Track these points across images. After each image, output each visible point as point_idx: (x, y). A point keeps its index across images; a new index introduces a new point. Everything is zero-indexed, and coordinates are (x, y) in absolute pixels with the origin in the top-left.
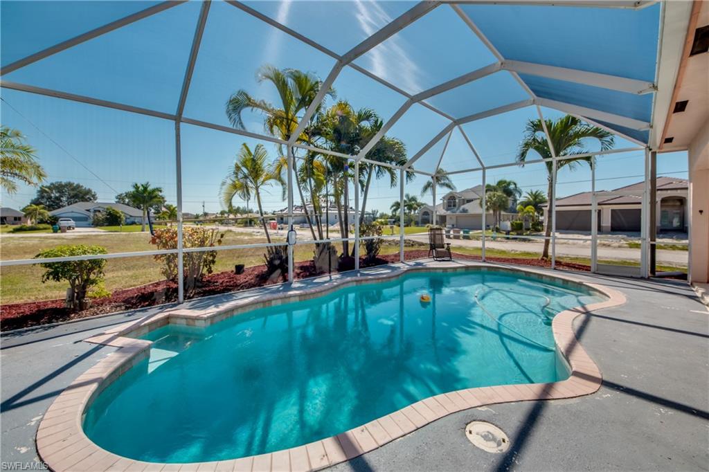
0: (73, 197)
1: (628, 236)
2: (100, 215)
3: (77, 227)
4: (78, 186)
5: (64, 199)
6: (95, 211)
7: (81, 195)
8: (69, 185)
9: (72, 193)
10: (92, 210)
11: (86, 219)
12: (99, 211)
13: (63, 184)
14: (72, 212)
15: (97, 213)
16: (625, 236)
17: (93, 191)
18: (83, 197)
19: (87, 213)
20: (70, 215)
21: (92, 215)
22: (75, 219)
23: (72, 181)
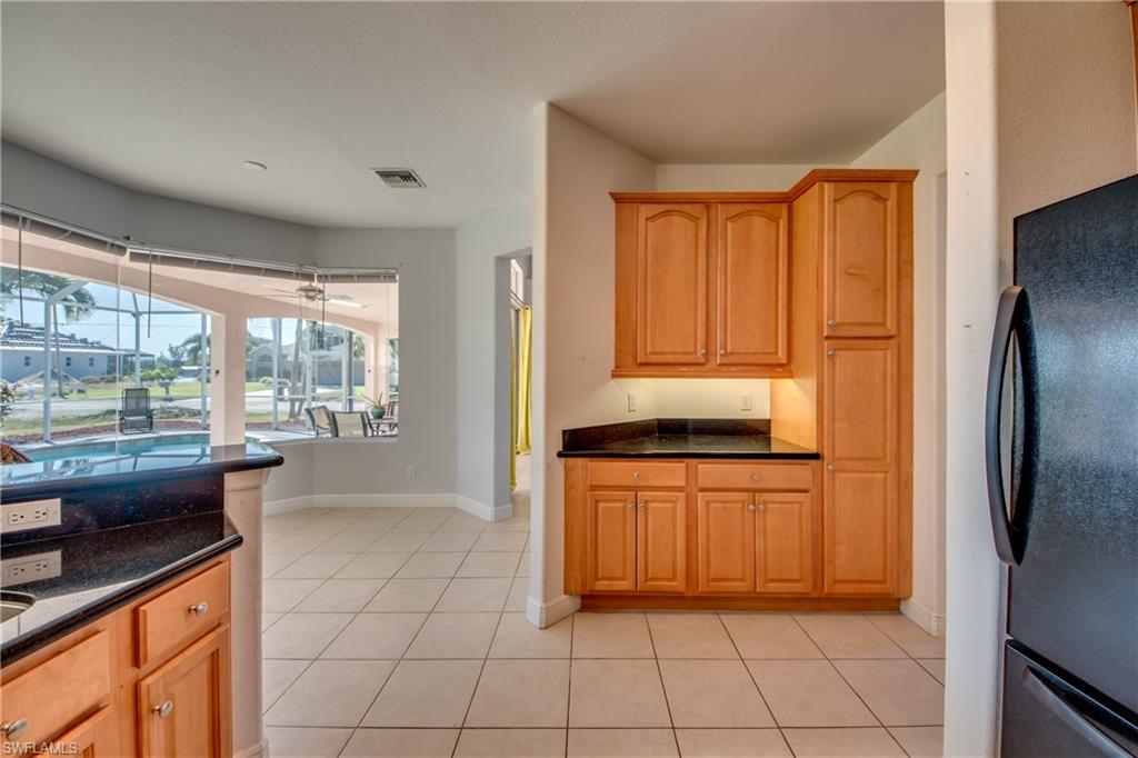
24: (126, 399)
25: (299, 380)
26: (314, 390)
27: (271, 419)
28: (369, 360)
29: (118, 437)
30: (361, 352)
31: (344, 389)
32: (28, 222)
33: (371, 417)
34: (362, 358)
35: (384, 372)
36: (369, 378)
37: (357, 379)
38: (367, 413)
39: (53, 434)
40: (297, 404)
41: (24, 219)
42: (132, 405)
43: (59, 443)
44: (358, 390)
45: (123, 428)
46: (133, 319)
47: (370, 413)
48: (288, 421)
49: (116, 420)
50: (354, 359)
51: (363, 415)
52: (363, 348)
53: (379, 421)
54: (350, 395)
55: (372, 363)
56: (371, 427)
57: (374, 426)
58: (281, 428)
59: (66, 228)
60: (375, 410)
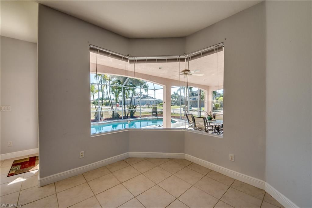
24: (153, 109)
25: (187, 106)
26: (190, 108)
27: (180, 116)
28: (206, 100)
29: (151, 118)
30: (203, 98)
31: (198, 109)
32: (99, 51)
33: (207, 119)
34: (203, 100)
35: (210, 103)
36: (206, 105)
37: (202, 105)
38: (206, 118)
39: (142, 116)
40: (186, 112)
41: (97, 50)
42: (154, 110)
43: (142, 118)
44: (202, 109)
47: (207, 118)
48: (184, 117)
49: (151, 114)
50: (201, 100)
51: (204, 119)
52: (204, 97)
53: (210, 121)
54: (200, 110)
55: (207, 100)
56: (207, 124)
57: (208, 123)
58: (183, 118)
59: (110, 52)
60: (209, 117)
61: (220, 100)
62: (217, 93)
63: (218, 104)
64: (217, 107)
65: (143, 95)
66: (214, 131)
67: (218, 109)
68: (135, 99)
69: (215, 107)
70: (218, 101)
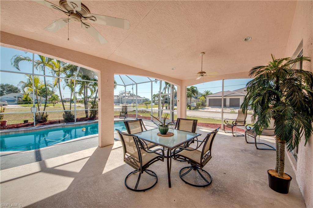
0: (9, 91)
1: (234, 108)
2: (20, 99)
3: (8, 104)
4: (12, 86)
5: (5, 91)
6: (18, 97)
7: (13, 90)
8: (7, 85)
9: (8, 89)
10: (17, 97)
11: (14, 101)
12: (20, 97)
13: (4, 85)
14: (7, 98)
15: (19, 98)
16: (233, 109)
17: (19, 88)
18: (13, 91)
19: (15, 98)
20: (6, 99)
21: (17, 99)
22: (8, 101)
23: (8, 84)
42: (124, 110)
45: (120, 116)
46: (124, 87)
60: (161, 128)
61: (201, 99)
62: (198, 93)
63: (200, 103)
64: (198, 106)
65: (130, 94)
66: (165, 159)
67: (199, 108)
68: (122, 98)
69: (197, 106)
70: (200, 100)
